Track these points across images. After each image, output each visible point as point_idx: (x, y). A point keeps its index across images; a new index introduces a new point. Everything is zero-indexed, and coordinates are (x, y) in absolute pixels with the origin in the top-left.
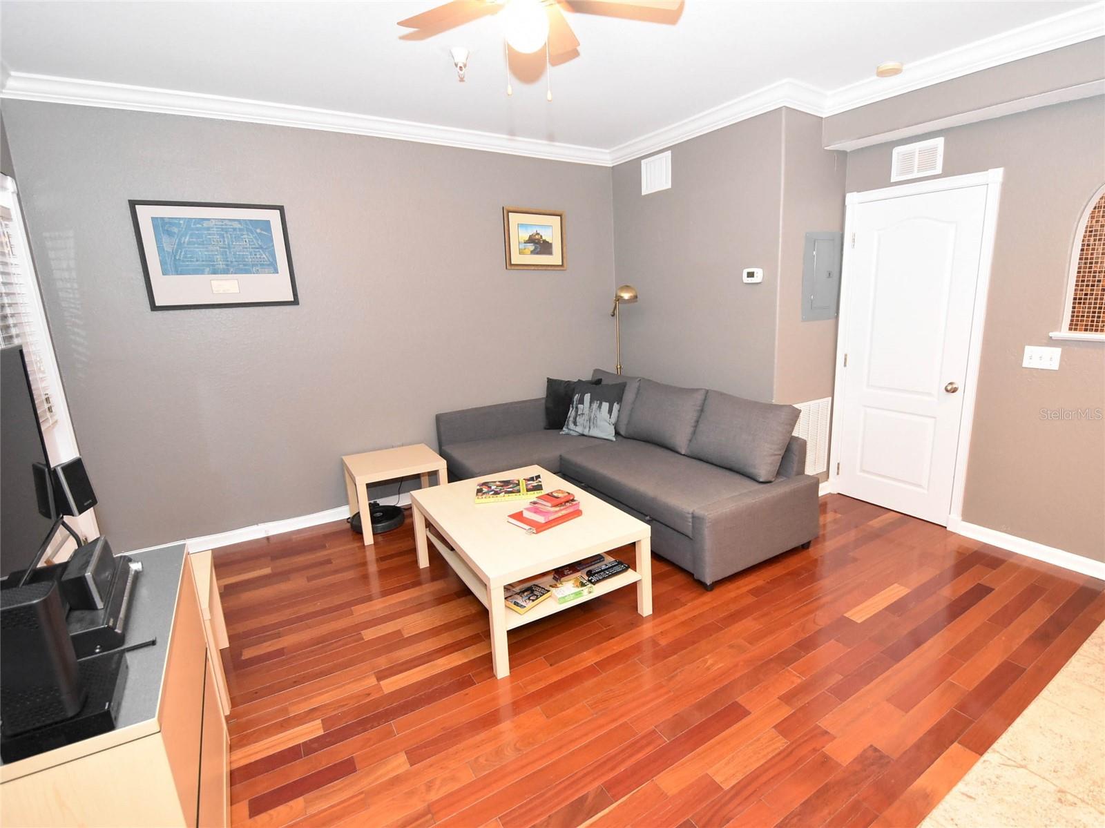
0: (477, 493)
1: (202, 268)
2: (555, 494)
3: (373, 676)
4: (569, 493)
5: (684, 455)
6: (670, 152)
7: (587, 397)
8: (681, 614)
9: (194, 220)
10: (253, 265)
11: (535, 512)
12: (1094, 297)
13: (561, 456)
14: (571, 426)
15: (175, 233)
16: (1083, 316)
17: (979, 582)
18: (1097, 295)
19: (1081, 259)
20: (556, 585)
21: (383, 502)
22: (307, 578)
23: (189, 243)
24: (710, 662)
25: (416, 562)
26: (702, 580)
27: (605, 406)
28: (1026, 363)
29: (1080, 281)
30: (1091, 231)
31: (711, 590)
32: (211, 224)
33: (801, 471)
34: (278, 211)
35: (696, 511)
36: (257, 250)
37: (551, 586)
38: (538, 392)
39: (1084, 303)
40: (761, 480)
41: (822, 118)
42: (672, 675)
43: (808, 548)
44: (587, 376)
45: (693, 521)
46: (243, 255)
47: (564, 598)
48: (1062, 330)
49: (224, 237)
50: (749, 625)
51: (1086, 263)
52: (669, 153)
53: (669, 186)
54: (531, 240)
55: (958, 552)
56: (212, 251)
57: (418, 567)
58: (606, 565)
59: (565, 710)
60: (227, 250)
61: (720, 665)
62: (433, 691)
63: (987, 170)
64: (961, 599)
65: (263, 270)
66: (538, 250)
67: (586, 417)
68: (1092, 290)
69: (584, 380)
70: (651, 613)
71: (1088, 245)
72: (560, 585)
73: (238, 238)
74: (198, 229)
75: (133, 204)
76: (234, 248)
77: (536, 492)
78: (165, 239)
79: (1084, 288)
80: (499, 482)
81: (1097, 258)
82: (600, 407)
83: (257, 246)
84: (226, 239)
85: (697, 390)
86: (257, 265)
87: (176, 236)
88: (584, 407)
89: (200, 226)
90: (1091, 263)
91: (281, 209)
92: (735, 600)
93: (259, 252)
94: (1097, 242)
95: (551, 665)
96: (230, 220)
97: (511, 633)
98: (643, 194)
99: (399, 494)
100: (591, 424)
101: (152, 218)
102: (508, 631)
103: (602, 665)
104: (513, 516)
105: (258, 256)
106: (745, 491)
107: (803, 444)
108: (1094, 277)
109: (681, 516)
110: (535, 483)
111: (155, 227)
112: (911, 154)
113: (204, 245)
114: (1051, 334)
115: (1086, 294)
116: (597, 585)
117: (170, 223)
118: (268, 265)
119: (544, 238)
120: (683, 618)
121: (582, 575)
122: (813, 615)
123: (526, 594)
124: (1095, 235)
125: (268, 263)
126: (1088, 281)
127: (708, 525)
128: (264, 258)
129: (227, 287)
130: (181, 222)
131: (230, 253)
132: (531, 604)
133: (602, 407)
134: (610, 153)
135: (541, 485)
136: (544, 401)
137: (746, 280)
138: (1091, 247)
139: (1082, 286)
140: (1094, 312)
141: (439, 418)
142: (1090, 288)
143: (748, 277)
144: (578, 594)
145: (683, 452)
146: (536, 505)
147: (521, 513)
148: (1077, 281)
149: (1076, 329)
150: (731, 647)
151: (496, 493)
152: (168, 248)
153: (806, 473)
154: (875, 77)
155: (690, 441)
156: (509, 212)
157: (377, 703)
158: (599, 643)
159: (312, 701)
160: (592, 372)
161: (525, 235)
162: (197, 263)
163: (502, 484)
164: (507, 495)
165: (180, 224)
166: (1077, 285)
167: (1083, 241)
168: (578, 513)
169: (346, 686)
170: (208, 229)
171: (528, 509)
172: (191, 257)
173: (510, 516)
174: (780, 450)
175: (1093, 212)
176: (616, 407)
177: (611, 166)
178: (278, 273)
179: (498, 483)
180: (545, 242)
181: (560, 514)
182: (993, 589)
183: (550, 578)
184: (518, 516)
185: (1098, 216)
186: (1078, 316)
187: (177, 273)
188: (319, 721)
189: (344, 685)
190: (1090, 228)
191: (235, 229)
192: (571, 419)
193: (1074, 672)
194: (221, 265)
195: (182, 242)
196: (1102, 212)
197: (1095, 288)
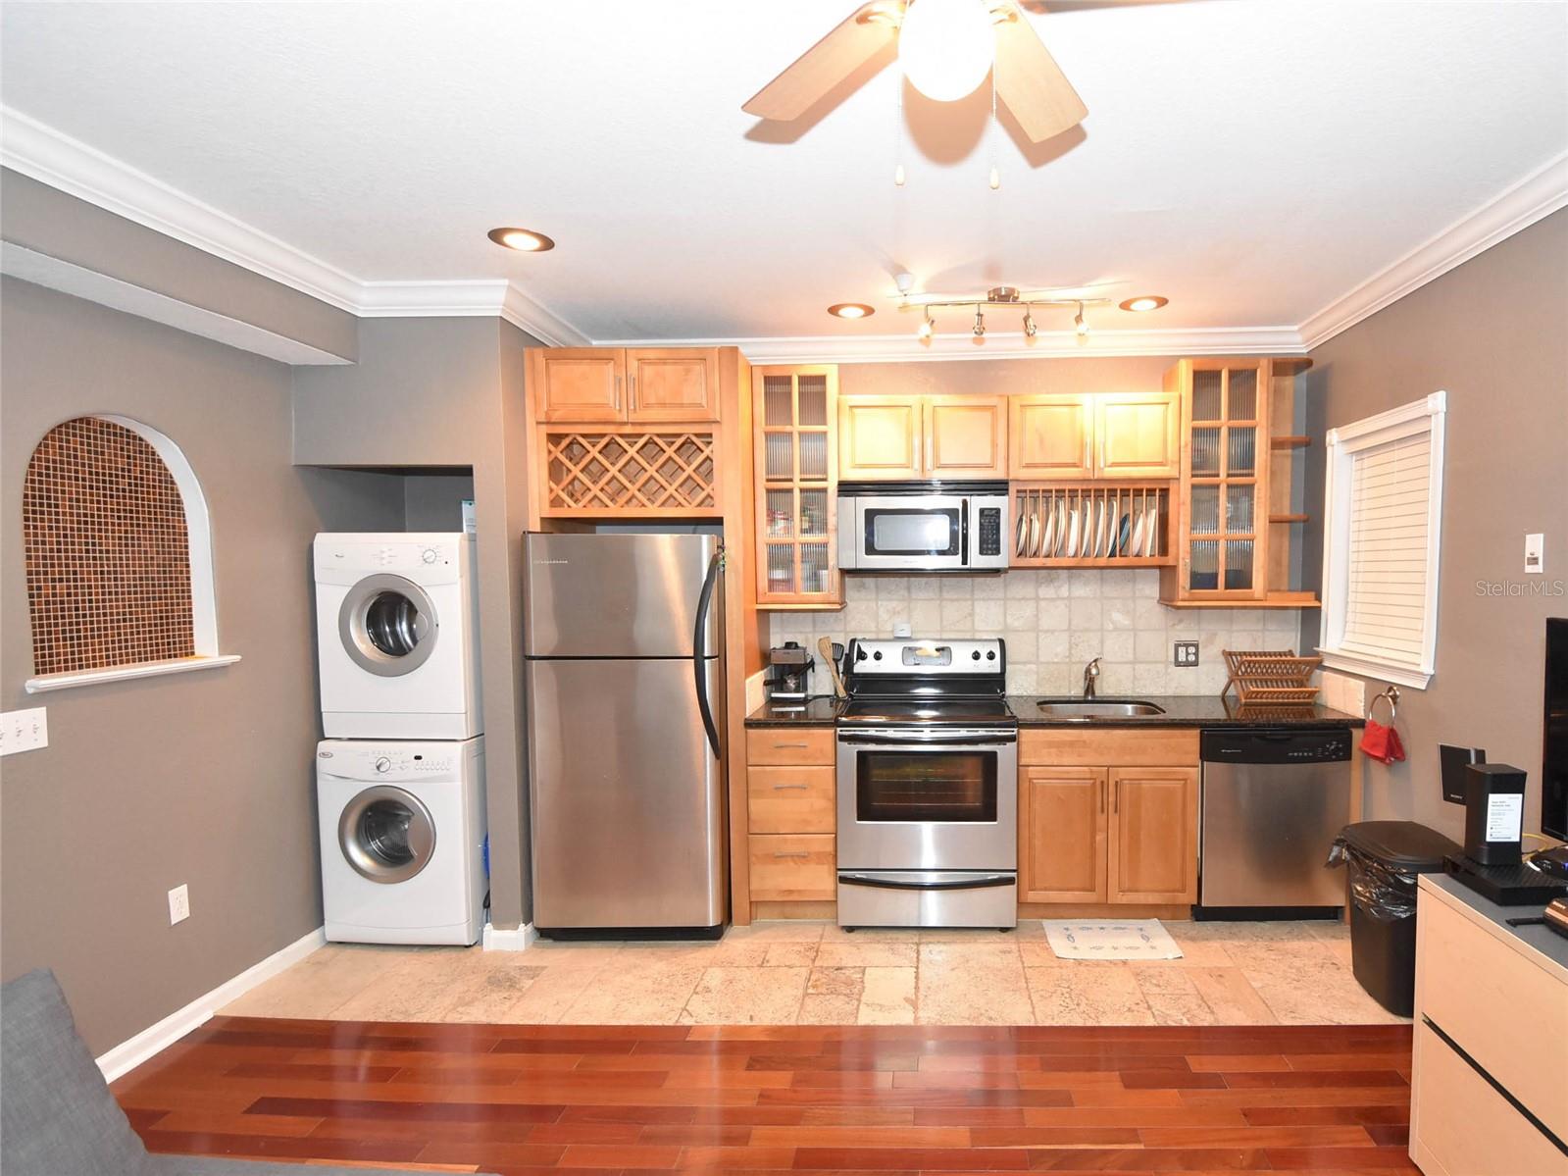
114: (27, 685)
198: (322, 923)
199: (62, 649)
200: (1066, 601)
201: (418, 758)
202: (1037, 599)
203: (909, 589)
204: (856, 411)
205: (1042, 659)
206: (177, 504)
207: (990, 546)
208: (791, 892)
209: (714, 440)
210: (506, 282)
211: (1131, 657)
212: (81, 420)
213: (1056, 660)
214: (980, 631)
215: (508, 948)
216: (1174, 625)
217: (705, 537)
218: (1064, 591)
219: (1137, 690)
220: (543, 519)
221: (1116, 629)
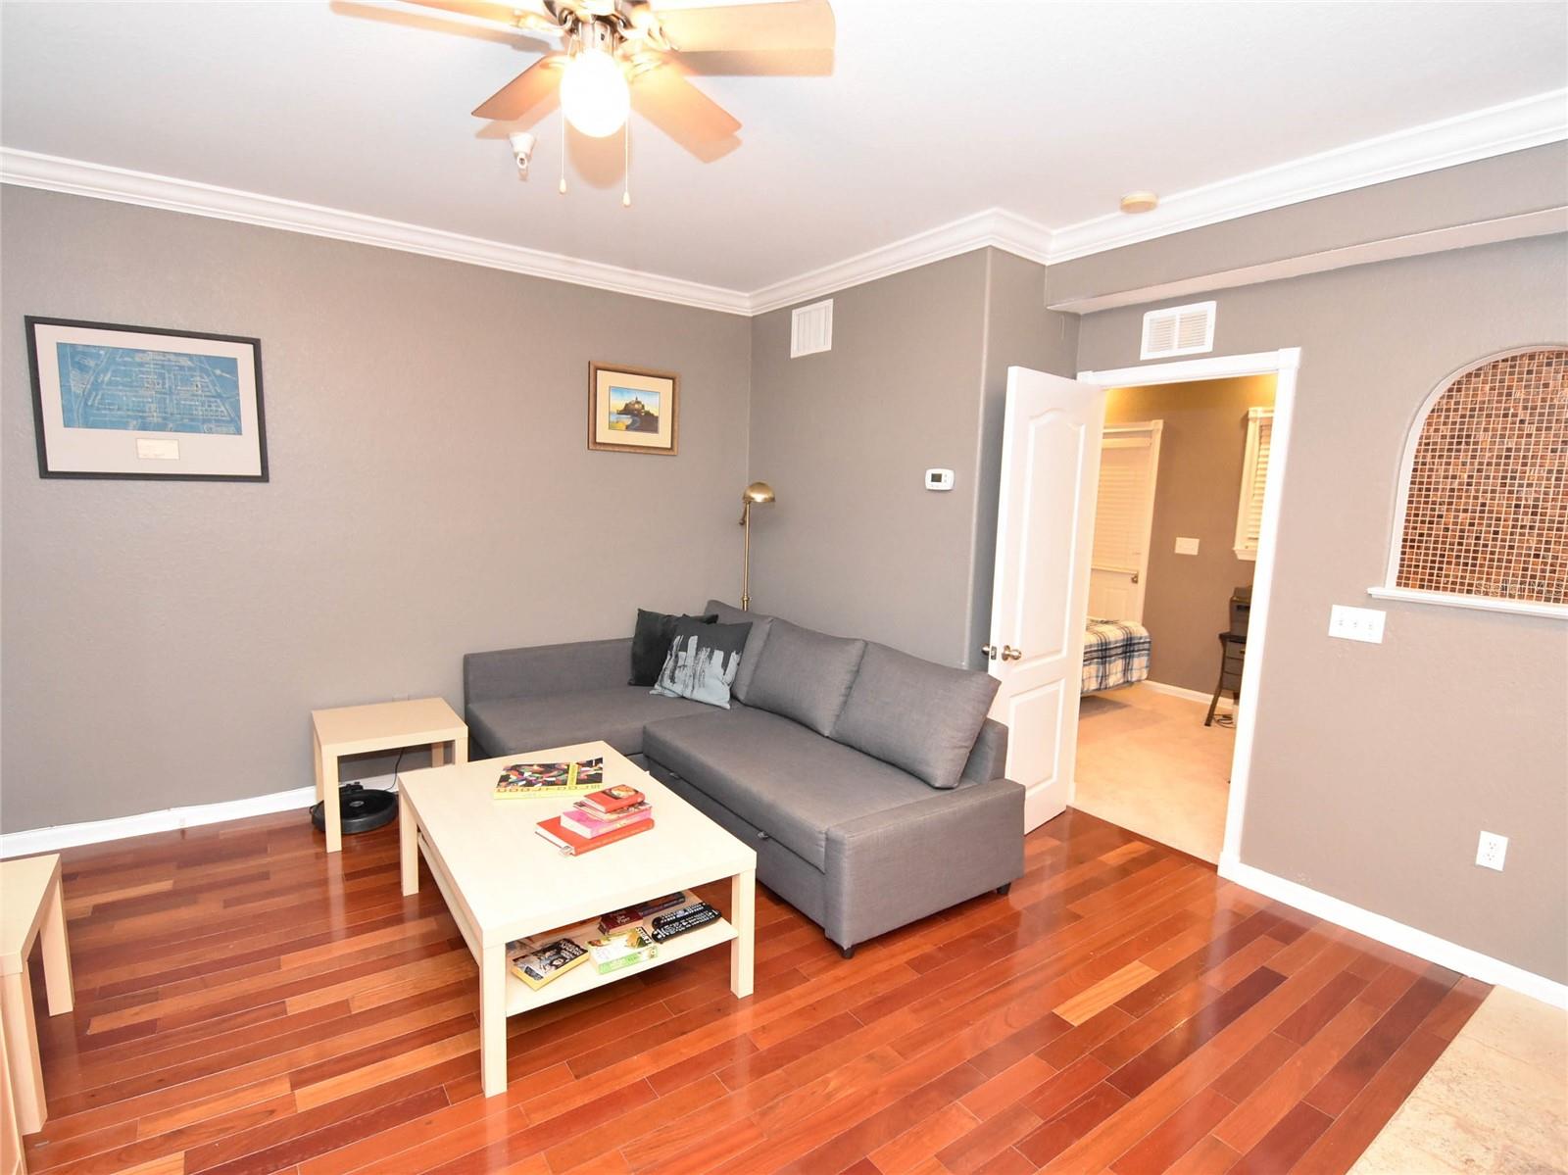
0: (500, 781)
1: (126, 420)
2: (615, 793)
3: (288, 1080)
4: (637, 792)
5: (827, 737)
6: (832, 300)
7: (693, 641)
8: (798, 996)
9: (121, 351)
10: (204, 421)
11: (579, 821)
12: (1433, 539)
13: (645, 728)
14: (667, 682)
15: (90, 368)
16: (1417, 566)
17: (1265, 964)
18: (1437, 536)
19: (1413, 483)
20: (599, 941)
21: (370, 784)
22: (225, 901)
23: (110, 383)
24: (832, 1085)
25: (398, 884)
26: (836, 940)
27: (719, 655)
28: (1335, 631)
29: (1413, 516)
30: (1428, 444)
31: (851, 957)
32: (147, 358)
33: (999, 774)
34: (251, 347)
35: (832, 829)
36: (213, 399)
37: (590, 943)
38: (624, 628)
39: (1419, 548)
40: (937, 785)
41: (1044, 266)
42: (771, 1104)
43: (1006, 894)
44: (697, 610)
45: (826, 845)
46: (191, 405)
47: (607, 964)
48: (1387, 585)
49: (164, 378)
50: (904, 1020)
51: (1420, 490)
52: (830, 302)
53: (828, 347)
54: (627, 410)
55: (1234, 913)
56: (143, 397)
57: (401, 893)
58: (685, 911)
59: (585, 1161)
60: (168, 397)
61: (850, 1091)
62: (378, 1113)
63: (1277, 350)
64: (1237, 991)
65: (218, 428)
66: (638, 424)
67: (688, 671)
68: (1430, 529)
69: (691, 615)
70: (751, 992)
71: (1424, 464)
72: (606, 942)
73: (186, 381)
74: (125, 364)
75: (31, 322)
76: (178, 394)
77: (590, 785)
78: (74, 374)
79: (1419, 525)
80: (539, 765)
81: (1437, 483)
82: (710, 657)
83: (214, 394)
84: (167, 381)
85: (855, 640)
86: (209, 421)
87: (91, 372)
88: (688, 657)
89: (130, 360)
90: (1428, 490)
91: (256, 344)
92: (888, 975)
93: (216, 402)
94: (1436, 460)
95: (577, 1077)
96: (175, 354)
97: (513, 1022)
98: (792, 356)
99: (396, 772)
100: (696, 681)
101: (58, 344)
102: (508, 1019)
103: (660, 1080)
104: (545, 825)
105: (214, 408)
106: (911, 801)
107: (1003, 732)
108: (1433, 510)
109: (811, 837)
110: (592, 771)
111: (61, 357)
112: (1171, 322)
113: (132, 387)
114: (1370, 590)
115: (1421, 535)
116: (665, 943)
117: (84, 353)
118: (228, 422)
119: (646, 409)
120: (801, 1004)
121: (645, 926)
122: (1006, 1008)
123: (548, 954)
124: (1434, 450)
125: (228, 419)
126: (1424, 515)
127: (847, 853)
128: (222, 411)
129: (161, 450)
130: (102, 352)
131: (171, 400)
132: (552, 972)
133: (714, 657)
134: (750, 298)
135: (601, 775)
136: (631, 643)
137: (930, 485)
138: (1427, 467)
139: (1416, 522)
140: (1433, 562)
141: (469, 662)
142: (1427, 525)
143: (933, 481)
144: (632, 959)
145: (827, 733)
146: (582, 808)
147: (558, 819)
148: (1408, 515)
149: (1406, 585)
150: (871, 1057)
151: (530, 784)
152: (77, 388)
153: (1006, 777)
154: (1119, 213)
155: (838, 716)
156: (597, 369)
157: (282, 1128)
158: (659, 1042)
159: (177, 1117)
160: (706, 604)
161: (619, 403)
162: (119, 413)
163: (542, 769)
164: (545, 787)
165: (100, 355)
166: (1408, 521)
167: (1416, 457)
168: (647, 824)
169: (241, 1095)
170: (141, 365)
171: (568, 814)
172: (109, 404)
173: (539, 824)
174: (966, 741)
175: (1430, 417)
176: (734, 658)
177: (751, 315)
178: (241, 434)
179: (536, 768)
180: (648, 414)
181: (618, 825)
182: (1286, 978)
183: (594, 928)
184: (552, 825)
185: (1438, 423)
186: (1409, 566)
187: (88, 425)
188: (181, 1154)
189: (236, 1092)
190: (1426, 439)
191: (182, 368)
192: (668, 672)
193: (1408, 1128)
194: (156, 419)
195: (99, 381)
196: (1443, 417)
197: (1434, 526)
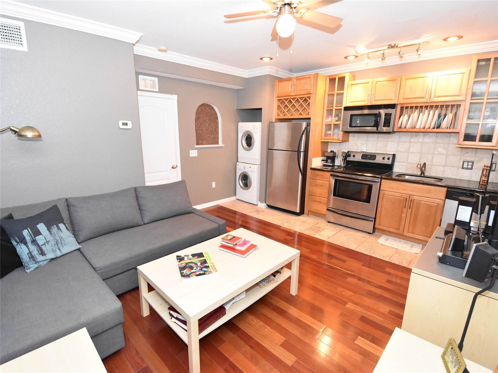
5: (145, 224)
7: (41, 227)
28: (191, 155)
63: (172, 94)
67: (52, 243)
88: (45, 236)
100: (59, 245)
112: (147, 81)
114: (195, 146)
137: (121, 126)
198: (236, 196)
199: (200, 141)
200: (421, 144)
201: (250, 167)
202: (410, 142)
203: (368, 137)
204: (353, 86)
205: (409, 162)
206: (217, 117)
207: (387, 125)
208: (317, 210)
209: (311, 98)
210: (269, 66)
211: (443, 164)
212: (204, 104)
213: (414, 162)
214: (388, 151)
215: (262, 207)
216: (464, 154)
217: (304, 123)
218: (421, 140)
219: (444, 175)
220: (276, 119)
221: (439, 154)
